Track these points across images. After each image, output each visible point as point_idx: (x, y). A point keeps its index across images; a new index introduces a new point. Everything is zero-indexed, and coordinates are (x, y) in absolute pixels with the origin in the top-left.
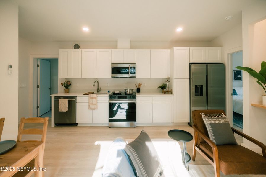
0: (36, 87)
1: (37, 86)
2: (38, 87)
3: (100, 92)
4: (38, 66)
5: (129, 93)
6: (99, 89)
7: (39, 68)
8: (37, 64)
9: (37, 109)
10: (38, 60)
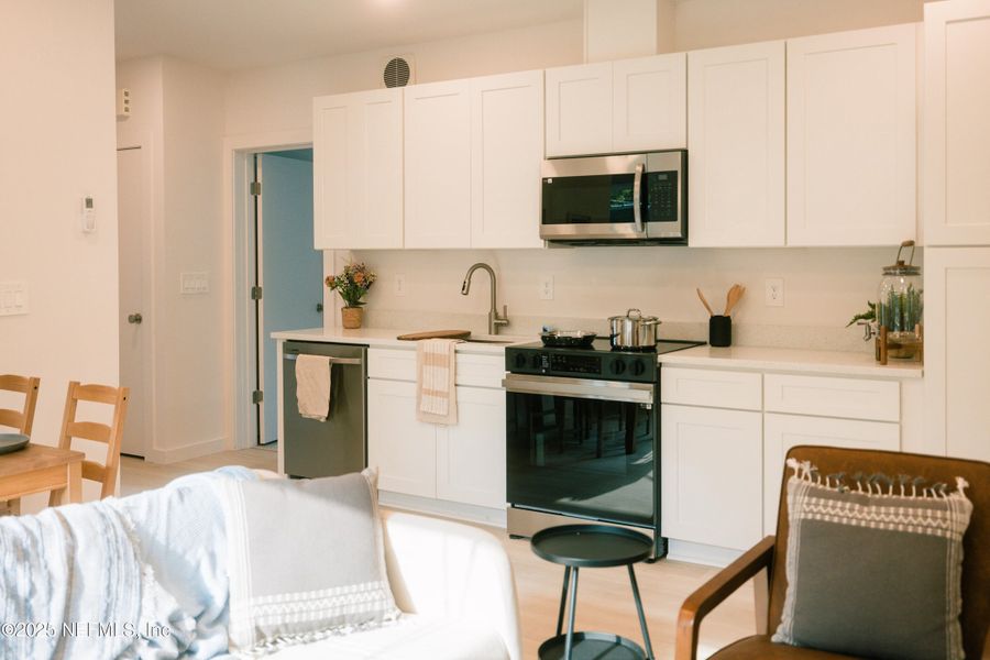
0: (248, 293)
1: (254, 289)
2: (256, 293)
3: (504, 330)
4: (255, 188)
5: (630, 345)
6: (501, 314)
7: (260, 198)
8: (253, 181)
9: (255, 405)
10: (256, 158)
